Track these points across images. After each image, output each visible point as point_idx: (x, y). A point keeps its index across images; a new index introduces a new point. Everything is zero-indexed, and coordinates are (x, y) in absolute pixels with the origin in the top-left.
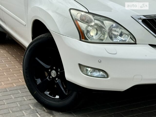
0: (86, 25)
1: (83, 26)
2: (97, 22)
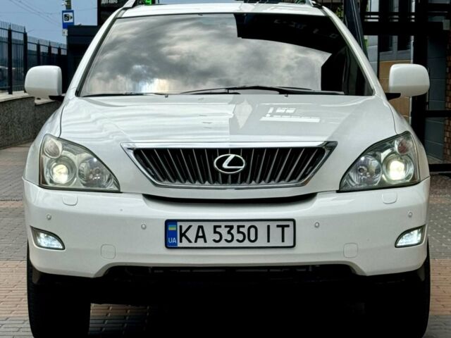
0: (49, 159)
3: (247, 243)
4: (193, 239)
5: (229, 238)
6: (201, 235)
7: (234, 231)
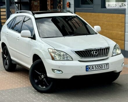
0: (54, 54)
1: (53, 55)
2: (58, 53)
3: (101, 69)
4: (91, 69)
5: (98, 68)
6: (93, 68)
7: (99, 67)
